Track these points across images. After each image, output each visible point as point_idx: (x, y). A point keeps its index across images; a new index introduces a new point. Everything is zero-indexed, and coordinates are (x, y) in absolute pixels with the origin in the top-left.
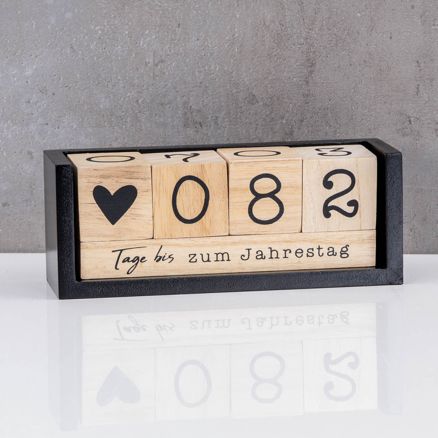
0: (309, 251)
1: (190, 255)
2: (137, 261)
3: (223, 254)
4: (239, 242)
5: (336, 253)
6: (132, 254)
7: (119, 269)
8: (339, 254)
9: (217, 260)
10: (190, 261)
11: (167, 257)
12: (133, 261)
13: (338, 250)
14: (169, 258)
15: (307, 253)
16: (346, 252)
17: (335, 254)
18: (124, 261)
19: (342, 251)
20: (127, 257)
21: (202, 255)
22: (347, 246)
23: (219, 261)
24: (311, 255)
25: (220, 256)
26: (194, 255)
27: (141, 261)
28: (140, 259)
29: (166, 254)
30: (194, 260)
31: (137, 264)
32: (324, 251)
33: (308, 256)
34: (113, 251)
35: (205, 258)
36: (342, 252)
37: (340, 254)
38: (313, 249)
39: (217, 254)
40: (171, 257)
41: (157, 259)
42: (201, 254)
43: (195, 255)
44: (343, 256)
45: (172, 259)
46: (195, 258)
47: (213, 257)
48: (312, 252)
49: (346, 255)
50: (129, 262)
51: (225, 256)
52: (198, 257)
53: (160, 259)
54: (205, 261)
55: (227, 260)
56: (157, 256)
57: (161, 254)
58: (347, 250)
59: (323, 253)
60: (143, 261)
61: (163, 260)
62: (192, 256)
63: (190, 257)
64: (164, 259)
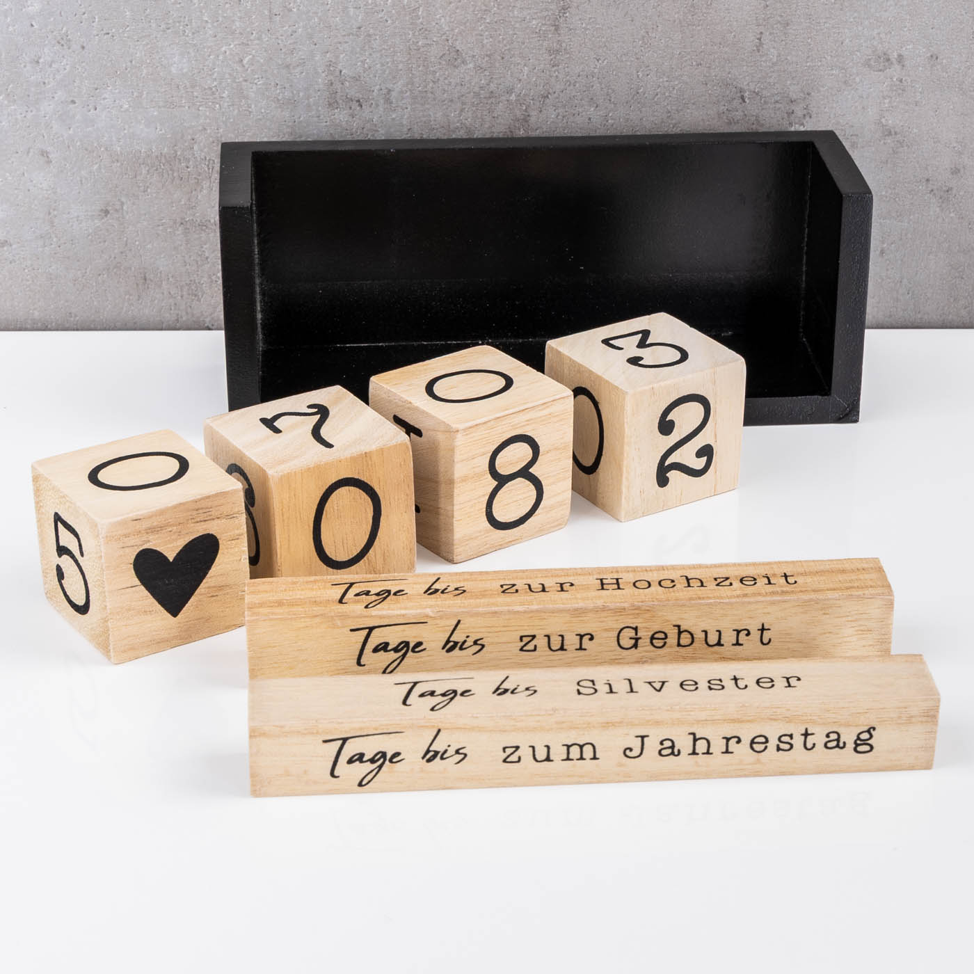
0: (783, 739)
1: (504, 749)
2: (382, 760)
3: (581, 747)
4: (621, 722)
5: (844, 743)
6: (369, 747)
7: (338, 777)
8: (850, 745)
9: (568, 759)
10: (505, 761)
11: (451, 751)
12: (372, 761)
13: (849, 738)
14: (457, 755)
15: (778, 743)
16: (869, 742)
17: (841, 745)
18: (350, 761)
19: (858, 738)
20: (358, 752)
21: (533, 747)
22: (872, 730)
23: (572, 760)
24: (787, 747)
25: (575, 752)
26: (514, 749)
27: (391, 761)
28: (388, 757)
29: (449, 746)
30: (514, 758)
31: (380, 767)
32: (818, 739)
33: (779, 749)
34: (325, 741)
35: (541, 754)
36: (858, 742)
37: (854, 746)
38: (791, 736)
39: (568, 747)
40: (461, 751)
41: (428, 757)
42: (530, 746)
43: (517, 748)
44: (860, 749)
45: (463, 756)
46: (517, 754)
47: (558, 752)
48: (790, 741)
49: (867, 748)
50: (361, 761)
51: (588, 751)
52: (525, 752)
53: (434, 757)
54: (539, 760)
55: (591, 759)
56: (428, 751)
57: (439, 746)
58: (871, 736)
59: (814, 744)
60: (394, 760)
61: (442, 758)
62: (509, 751)
63: (504, 752)
64: (445, 756)
